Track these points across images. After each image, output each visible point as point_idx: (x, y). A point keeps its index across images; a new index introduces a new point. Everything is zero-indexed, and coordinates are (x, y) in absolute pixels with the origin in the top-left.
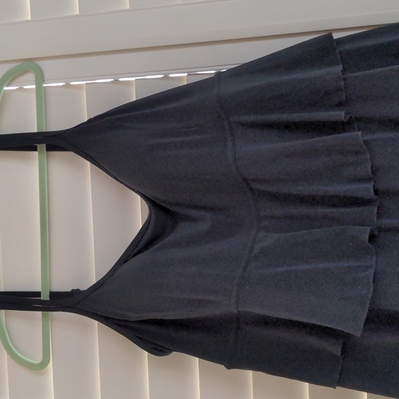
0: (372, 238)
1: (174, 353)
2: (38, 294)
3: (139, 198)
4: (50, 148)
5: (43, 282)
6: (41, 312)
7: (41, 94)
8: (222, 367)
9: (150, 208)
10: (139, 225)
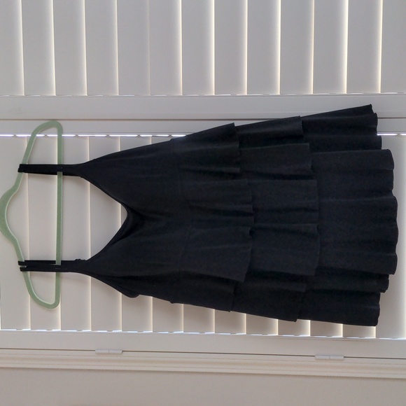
0: (251, 232)
1: (140, 295)
2: (54, 262)
3: (120, 205)
4: (65, 174)
5: (57, 255)
6: (55, 273)
7: (60, 140)
8: (168, 303)
9: (128, 212)
10: (120, 226)
